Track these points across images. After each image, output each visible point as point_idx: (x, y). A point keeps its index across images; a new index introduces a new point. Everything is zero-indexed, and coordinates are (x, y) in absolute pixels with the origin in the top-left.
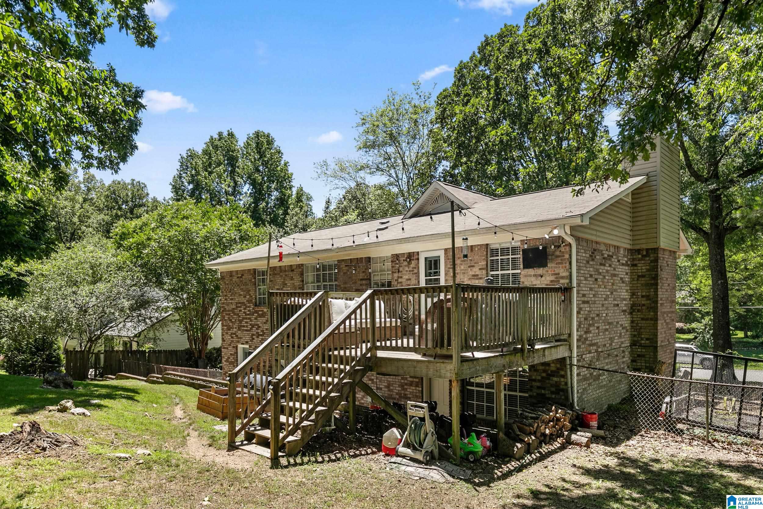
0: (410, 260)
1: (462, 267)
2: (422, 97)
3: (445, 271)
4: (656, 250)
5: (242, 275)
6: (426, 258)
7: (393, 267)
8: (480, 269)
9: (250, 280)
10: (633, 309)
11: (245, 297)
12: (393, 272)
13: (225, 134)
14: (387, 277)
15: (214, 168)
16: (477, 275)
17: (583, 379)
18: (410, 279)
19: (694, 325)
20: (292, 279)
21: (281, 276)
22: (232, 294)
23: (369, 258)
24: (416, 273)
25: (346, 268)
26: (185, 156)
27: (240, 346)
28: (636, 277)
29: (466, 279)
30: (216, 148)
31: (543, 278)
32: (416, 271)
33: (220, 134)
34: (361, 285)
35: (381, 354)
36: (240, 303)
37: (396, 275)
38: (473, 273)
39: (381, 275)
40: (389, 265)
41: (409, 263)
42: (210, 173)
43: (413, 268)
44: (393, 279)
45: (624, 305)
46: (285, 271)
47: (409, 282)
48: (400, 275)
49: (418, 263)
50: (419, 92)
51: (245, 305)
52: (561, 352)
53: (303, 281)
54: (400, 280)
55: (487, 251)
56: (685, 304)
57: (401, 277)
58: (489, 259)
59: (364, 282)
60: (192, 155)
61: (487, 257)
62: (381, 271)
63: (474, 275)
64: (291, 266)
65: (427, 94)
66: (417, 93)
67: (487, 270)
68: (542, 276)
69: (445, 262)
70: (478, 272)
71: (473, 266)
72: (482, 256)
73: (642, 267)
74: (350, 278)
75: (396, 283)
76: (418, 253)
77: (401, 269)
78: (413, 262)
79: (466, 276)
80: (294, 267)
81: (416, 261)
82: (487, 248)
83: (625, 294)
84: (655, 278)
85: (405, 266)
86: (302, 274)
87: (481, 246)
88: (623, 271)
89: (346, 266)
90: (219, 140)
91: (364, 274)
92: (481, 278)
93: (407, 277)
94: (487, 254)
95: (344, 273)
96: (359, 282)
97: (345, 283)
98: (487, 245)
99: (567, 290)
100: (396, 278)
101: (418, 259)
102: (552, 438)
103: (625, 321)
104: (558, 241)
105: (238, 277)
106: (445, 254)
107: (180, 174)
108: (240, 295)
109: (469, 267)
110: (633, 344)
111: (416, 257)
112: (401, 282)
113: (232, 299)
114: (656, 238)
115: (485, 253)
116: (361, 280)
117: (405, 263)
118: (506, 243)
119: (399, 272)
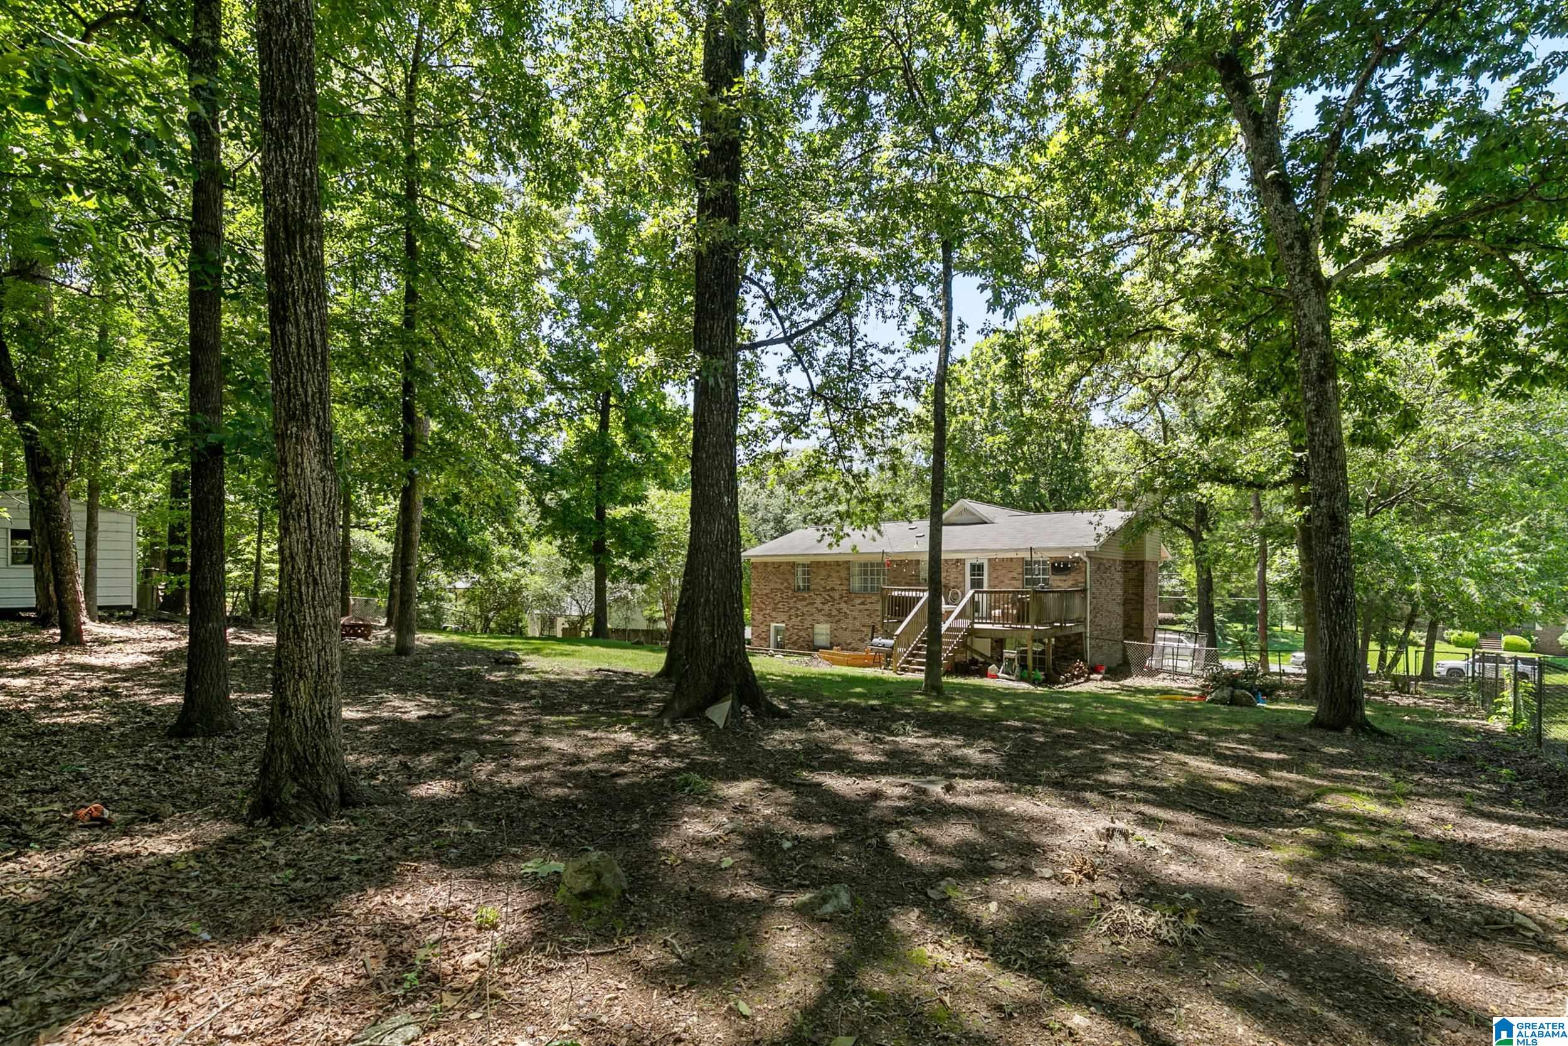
0: (958, 564)
1: (1003, 572)
3: (989, 573)
4: (1142, 562)
5: (780, 566)
6: (971, 564)
8: (1018, 574)
9: (789, 571)
10: (1125, 602)
11: (782, 584)
16: (1015, 578)
17: (1092, 647)
18: (957, 578)
19: (1184, 616)
20: (837, 572)
21: (826, 569)
22: (766, 581)
23: (919, 560)
24: (962, 574)
27: (773, 625)
28: (1127, 581)
29: (1005, 580)
31: (1066, 584)
32: (962, 572)
34: (911, 580)
35: (976, 626)
36: (776, 589)
38: (1012, 577)
41: (957, 566)
43: (960, 570)
45: (1119, 600)
46: (831, 565)
47: (955, 580)
49: (965, 566)
51: (782, 590)
52: (1080, 629)
53: (849, 574)
55: (1023, 562)
56: (1175, 594)
59: (913, 578)
64: (837, 561)
68: (1065, 581)
69: (989, 568)
70: (1016, 576)
71: (1012, 571)
72: (1020, 565)
73: (1133, 573)
74: (900, 574)
76: (964, 559)
78: (960, 566)
79: (1006, 578)
80: (841, 563)
81: (963, 565)
82: (1023, 560)
83: (1120, 592)
84: (1142, 581)
85: (954, 568)
86: (848, 569)
87: (1018, 558)
88: (1118, 576)
91: (913, 572)
92: (1018, 580)
93: (954, 576)
95: (894, 570)
96: (909, 578)
97: (895, 578)
98: (1023, 558)
99: (1084, 591)
101: (965, 564)
102: (1078, 677)
103: (1119, 610)
104: (1078, 560)
105: (774, 568)
106: (988, 562)
108: (777, 582)
109: (1009, 571)
110: (1125, 627)
111: (963, 562)
113: (765, 585)
114: (1143, 553)
116: (911, 576)
117: (953, 566)
118: (1038, 558)
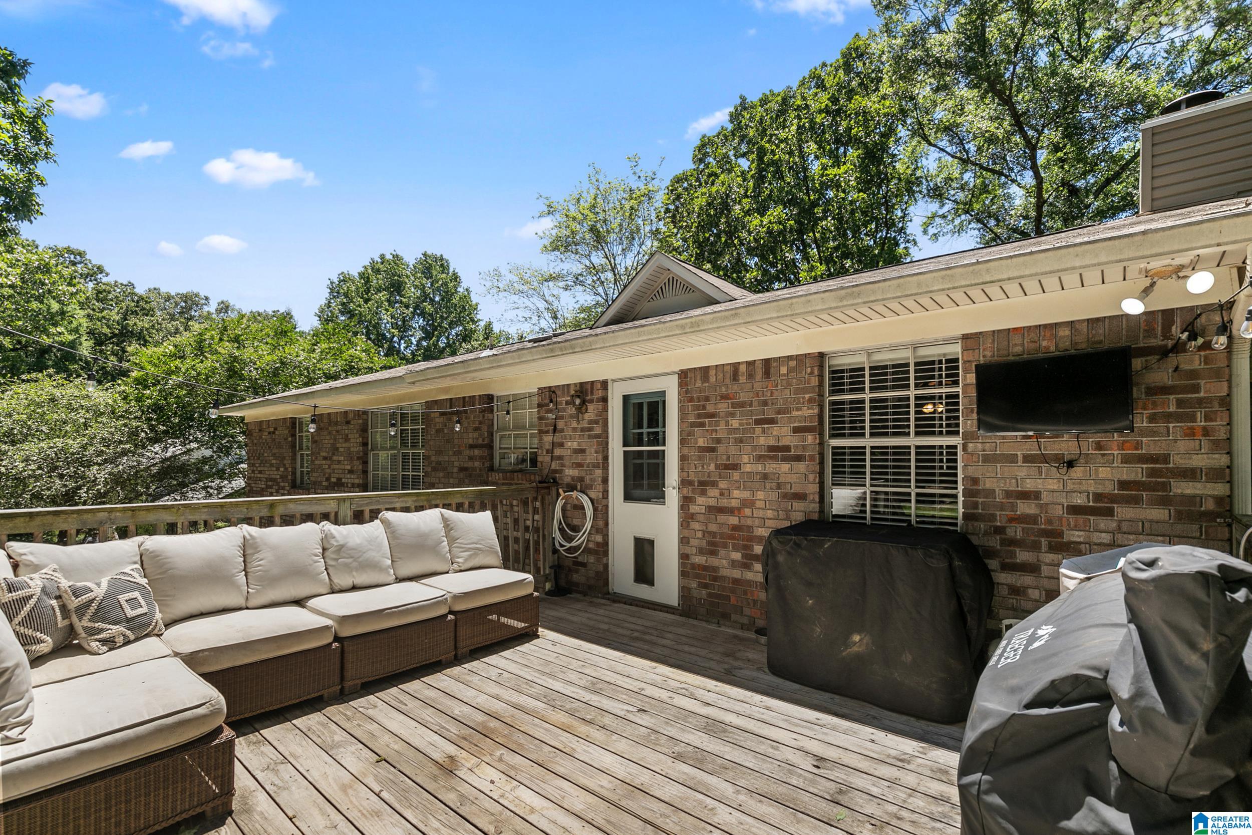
0: (584, 402)
1: (735, 423)
2: (643, 179)
3: (681, 433)
5: (275, 429)
6: (626, 399)
7: (541, 418)
8: (796, 430)
9: (286, 439)
11: (278, 469)
12: (541, 432)
13: (389, 257)
14: (529, 443)
15: (372, 294)
16: (787, 448)
18: (582, 451)
20: (347, 440)
21: (330, 433)
22: (262, 462)
23: (490, 398)
24: (597, 436)
25: (441, 420)
26: (336, 281)
29: (745, 459)
30: (378, 271)
31: (1077, 472)
32: (598, 430)
33: (382, 257)
34: (471, 458)
36: (271, 480)
37: (548, 439)
38: (772, 442)
39: (516, 436)
40: (529, 413)
41: (582, 409)
42: (367, 301)
43: (590, 422)
44: (540, 447)
46: (336, 423)
47: (579, 458)
48: (558, 438)
49: (605, 409)
50: (637, 170)
51: (278, 484)
53: (365, 444)
54: (558, 452)
55: (821, 376)
57: (561, 445)
58: (828, 399)
59: (477, 452)
60: (345, 279)
61: (821, 395)
62: (516, 428)
63: (771, 448)
64: (346, 412)
65: (650, 174)
66: (635, 173)
67: (821, 434)
68: (1070, 464)
69: (681, 409)
70: (791, 441)
71: (771, 421)
72: (805, 391)
74: (448, 441)
75: (548, 458)
76: (604, 384)
77: (561, 424)
78: (591, 407)
79: (747, 448)
80: (351, 416)
81: (600, 405)
82: (821, 367)
85: (571, 416)
86: (364, 430)
87: (800, 359)
89: (442, 414)
90: (382, 263)
91: (476, 435)
92: (798, 458)
93: (575, 445)
94: (821, 384)
95: (438, 431)
96: (467, 452)
97: (439, 453)
98: (822, 355)
100: (548, 446)
101: (605, 400)
105: (269, 433)
106: (681, 385)
107: (330, 302)
108: (272, 465)
109: (758, 422)
111: (599, 394)
112: (560, 458)
113: (260, 472)
115: (815, 381)
116: (472, 446)
117: (571, 410)
118: (893, 348)
119: (555, 430)
